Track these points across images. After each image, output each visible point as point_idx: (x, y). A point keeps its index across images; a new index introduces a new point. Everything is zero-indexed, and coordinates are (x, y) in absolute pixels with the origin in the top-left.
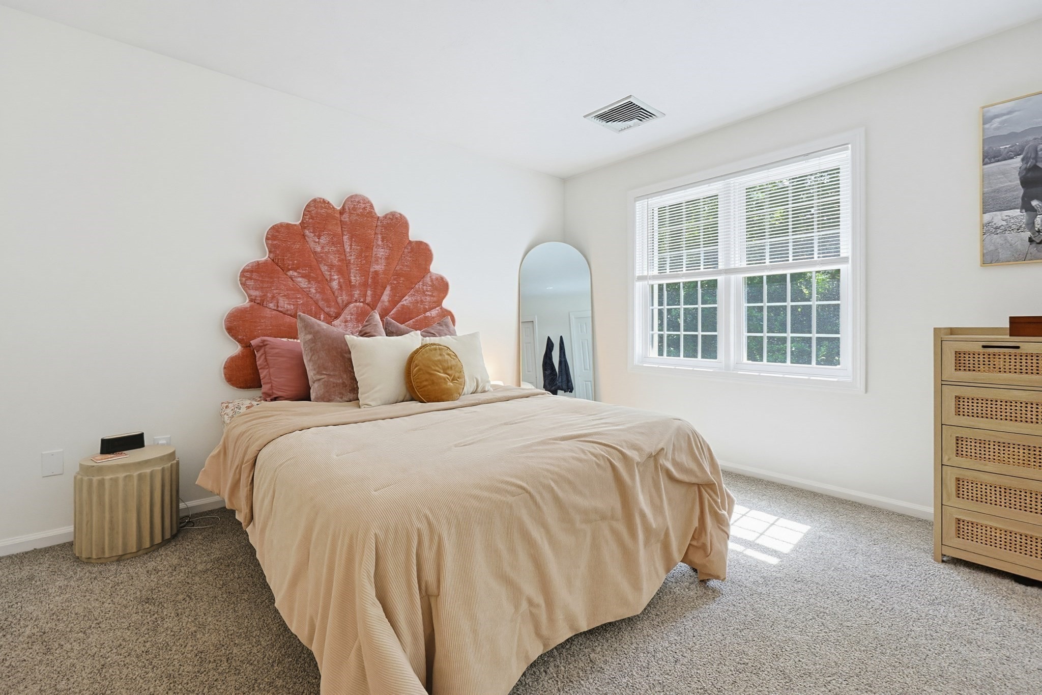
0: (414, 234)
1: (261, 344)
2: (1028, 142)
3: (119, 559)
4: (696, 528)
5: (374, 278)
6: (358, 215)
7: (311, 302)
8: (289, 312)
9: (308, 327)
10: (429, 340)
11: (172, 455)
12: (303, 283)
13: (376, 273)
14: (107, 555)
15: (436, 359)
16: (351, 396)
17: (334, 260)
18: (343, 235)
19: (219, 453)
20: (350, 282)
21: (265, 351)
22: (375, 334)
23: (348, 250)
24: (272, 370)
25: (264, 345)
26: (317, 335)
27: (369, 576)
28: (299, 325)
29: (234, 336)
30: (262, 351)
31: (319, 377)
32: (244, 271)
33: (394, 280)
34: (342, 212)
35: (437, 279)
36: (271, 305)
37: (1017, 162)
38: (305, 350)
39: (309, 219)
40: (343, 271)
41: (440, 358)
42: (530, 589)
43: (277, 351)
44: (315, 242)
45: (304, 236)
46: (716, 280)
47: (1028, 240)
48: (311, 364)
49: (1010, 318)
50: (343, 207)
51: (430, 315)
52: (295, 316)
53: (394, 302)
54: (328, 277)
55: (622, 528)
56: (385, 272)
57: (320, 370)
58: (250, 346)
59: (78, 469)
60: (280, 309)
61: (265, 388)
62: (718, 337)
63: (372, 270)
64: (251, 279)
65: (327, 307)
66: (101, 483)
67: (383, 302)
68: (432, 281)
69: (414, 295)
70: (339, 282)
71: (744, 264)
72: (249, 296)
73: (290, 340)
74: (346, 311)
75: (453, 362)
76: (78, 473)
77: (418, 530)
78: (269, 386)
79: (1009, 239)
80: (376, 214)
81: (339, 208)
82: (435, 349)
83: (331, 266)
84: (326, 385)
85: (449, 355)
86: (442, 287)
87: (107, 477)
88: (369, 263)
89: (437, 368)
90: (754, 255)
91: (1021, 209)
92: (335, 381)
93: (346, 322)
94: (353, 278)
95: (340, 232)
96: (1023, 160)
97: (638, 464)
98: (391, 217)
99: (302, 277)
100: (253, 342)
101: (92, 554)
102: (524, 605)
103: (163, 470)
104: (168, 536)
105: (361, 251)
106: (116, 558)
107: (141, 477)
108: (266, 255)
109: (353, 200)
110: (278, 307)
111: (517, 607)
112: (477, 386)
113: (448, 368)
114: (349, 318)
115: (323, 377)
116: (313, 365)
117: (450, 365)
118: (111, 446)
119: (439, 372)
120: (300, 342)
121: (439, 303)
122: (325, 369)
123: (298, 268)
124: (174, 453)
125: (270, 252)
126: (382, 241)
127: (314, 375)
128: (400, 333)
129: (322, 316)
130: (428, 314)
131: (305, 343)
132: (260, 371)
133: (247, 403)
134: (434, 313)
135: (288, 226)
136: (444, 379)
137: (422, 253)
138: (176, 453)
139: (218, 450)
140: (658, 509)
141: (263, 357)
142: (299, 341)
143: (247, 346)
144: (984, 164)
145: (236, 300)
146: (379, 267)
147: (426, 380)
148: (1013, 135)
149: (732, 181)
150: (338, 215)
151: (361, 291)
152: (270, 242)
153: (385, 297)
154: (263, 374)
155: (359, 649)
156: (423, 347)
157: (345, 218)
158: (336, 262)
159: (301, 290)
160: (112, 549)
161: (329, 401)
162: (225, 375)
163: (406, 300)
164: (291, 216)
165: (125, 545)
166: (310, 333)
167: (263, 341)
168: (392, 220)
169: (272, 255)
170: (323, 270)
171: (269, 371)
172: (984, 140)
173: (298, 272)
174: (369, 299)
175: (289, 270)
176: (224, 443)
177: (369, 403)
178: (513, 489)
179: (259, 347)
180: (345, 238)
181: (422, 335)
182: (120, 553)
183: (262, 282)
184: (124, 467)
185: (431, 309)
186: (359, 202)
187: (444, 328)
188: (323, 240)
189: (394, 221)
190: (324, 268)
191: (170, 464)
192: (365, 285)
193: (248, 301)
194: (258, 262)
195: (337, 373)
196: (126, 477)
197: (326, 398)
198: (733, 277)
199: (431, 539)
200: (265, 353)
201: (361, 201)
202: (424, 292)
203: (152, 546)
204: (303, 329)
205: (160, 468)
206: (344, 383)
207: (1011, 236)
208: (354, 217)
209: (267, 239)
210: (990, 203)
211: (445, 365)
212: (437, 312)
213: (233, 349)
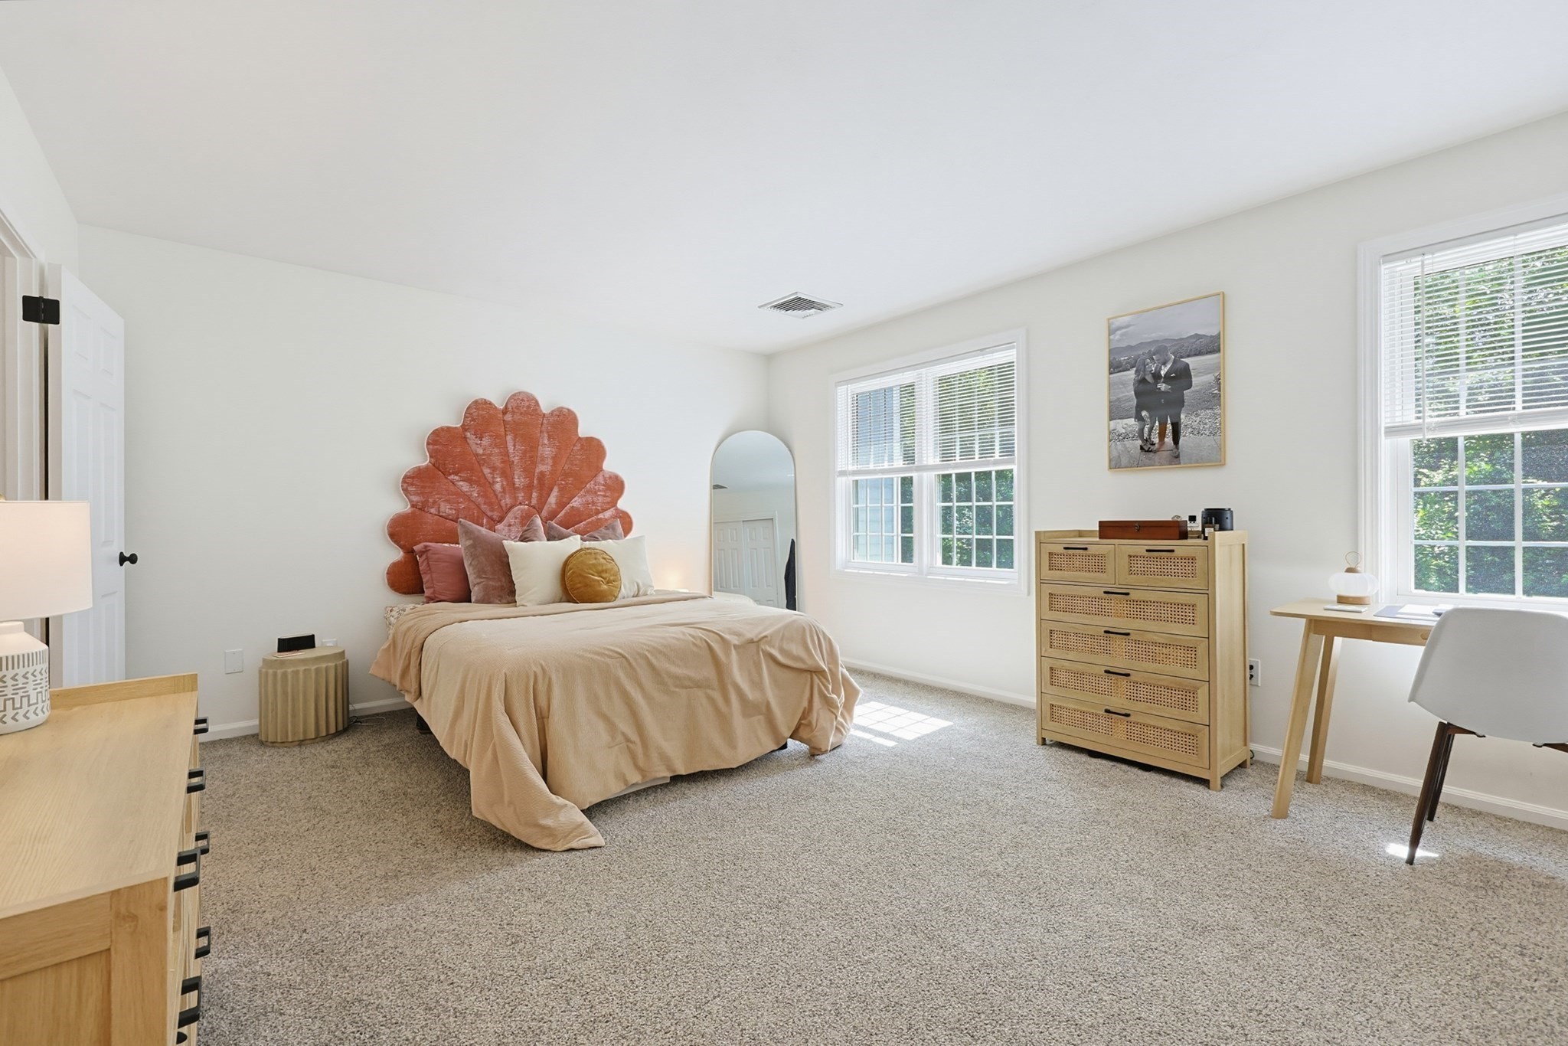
0: (584, 430)
1: (424, 550)
2: (1139, 356)
3: (301, 743)
4: (805, 708)
5: (539, 479)
6: (521, 414)
7: (474, 507)
8: (450, 517)
9: (468, 533)
10: (588, 544)
11: (342, 654)
12: (464, 486)
13: (542, 473)
14: (290, 740)
15: (591, 562)
16: (510, 599)
17: (496, 461)
18: (506, 435)
19: (389, 647)
20: (514, 484)
21: (427, 556)
22: (535, 539)
23: (511, 451)
24: (434, 575)
25: (426, 550)
26: (477, 542)
27: (500, 697)
28: (460, 530)
29: (397, 542)
30: (424, 557)
31: (479, 580)
32: (406, 477)
33: (562, 480)
34: (505, 412)
35: (610, 478)
36: (433, 510)
37: (1131, 374)
38: (466, 555)
39: (470, 421)
40: (507, 475)
41: (594, 561)
42: (625, 727)
43: (437, 556)
44: (477, 444)
45: (465, 438)
46: (912, 477)
47: (1139, 448)
48: (471, 568)
49: (1100, 522)
50: (506, 406)
51: (603, 517)
52: (456, 521)
53: (562, 505)
54: (491, 480)
55: (717, 695)
56: (553, 472)
57: (480, 573)
58: (413, 551)
59: (261, 664)
60: (441, 514)
61: (428, 592)
62: (914, 539)
63: (537, 471)
64: (412, 485)
65: (491, 511)
66: (285, 675)
67: (550, 504)
68: (605, 479)
69: (585, 496)
70: (502, 485)
71: (937, 461)
72: (411, 501)
73: (452, 545)
74: (510, 515)
75: (609, 566)
76: (262, 668)
77: (535, 672)
78: (431, 590)
79: (1128, 446)
80: (541, 411)
81: (502, 407)
82: (590, 553)
83: (494, 469)
84: (486, 588)
85: (604, 558)
86: (616, 486)
87: (289, 670)
88: (534, 463)
89: (591, 572)
90: (947, 453)
91: (1135, 418)
92: (494, 584)
93: (510, 525)
94: (516, 480)
95: (503, 433)
96: (1136, 371)
97: (735, 646)
98: (558, 414)
99: (463, 481)
100: (415, 548)
101: (277, 739)
102: (620, 738)
103: (336, 666)
104: (340, 728)
105: (525, 452)
106: (297, 743)
107: (317, 671)
108: (426, 460)
109: (516, 398)
110: (439, 511)
111: (613, 738)
112: (639, 591)
113: (603, 571)
114: (512, 521)
115: (482, 580)
116: (473, 569)
117: (604, 568)
118: (287, 645)
119: (593, 575)
120: (461, 548)
121: (614, 504)
122: (485, 572)
123: (459, 472)
124: (343, 652)
125: (431, 457)
126: (549, 440)
127: (475, 578)
128: (561, 537)
129: (485, 521)
130: (601, 516)
131: (467, 548)
132: (423, 576)
133: (412, 606)
134: (608, 514)
135: (448, 429)
136: (598, 581)
137: (594, 450)
138: (346, 652)
139: (388, 644)
140: (758, 685)
141: (425, 563)
142: (460, 546)
143: (410, 552)
144: (1111, 373)
145: (398, 505)
146: (544, 468)
147: (580, 583)
148: (1130, 348)
149: (923, 371)
150: (501, 416)
151: (525, 493)
152: (431, 447)
153: (552, 499)
154: (425, 578)
155: (494, 745)
156: (581, 550)
157: (508, 417)
158: (498, 464)
159: (463, 495)
160: (294, 734)
161: (489, 602)
162: (388, 580)
163: (576, 501)
164: (451, 419)
165: (305, 732)
166: (470, 539)
167: (426, 547)
168: (558, 416)
169: (432, 460)
170: (485, 473)
171: (431, 577)
172: (1110, 351)
173: (460, 476)
174: (534, 502)
175: (450, 474)
176: (394, 637)
177: (525, 604)
178: (615, 655)
179: (422, 553)
180: (509, 438)
181: (582, 539)
182: (301, 739)
183: (423, 487)
184: (304, 661)
185: (604, 510)
186: (523, 400)
187: (610, 532)
188: (486, 442)
189: (561, 418)
190: (487, 471)
191: (341, 662)
192: (529, 488)
193: (409, 506)
194: (419, 467)
195: (496, 577)
196: (305, 670)
197: (485, 600)
198: (925, 475)
199: (544, 679)
200: (427, 558)
201: (525, 399)
202: (596, 493)
203: (328, 735)
204: (464, 535)
205: (334, 664)
206: (502, 586)
207: (1128, 443)
208: (517, 417)
209: (428, 444)
210: (1115, 413)
211: (600, 568)
212: (611, 513)
213: (396, 555)
